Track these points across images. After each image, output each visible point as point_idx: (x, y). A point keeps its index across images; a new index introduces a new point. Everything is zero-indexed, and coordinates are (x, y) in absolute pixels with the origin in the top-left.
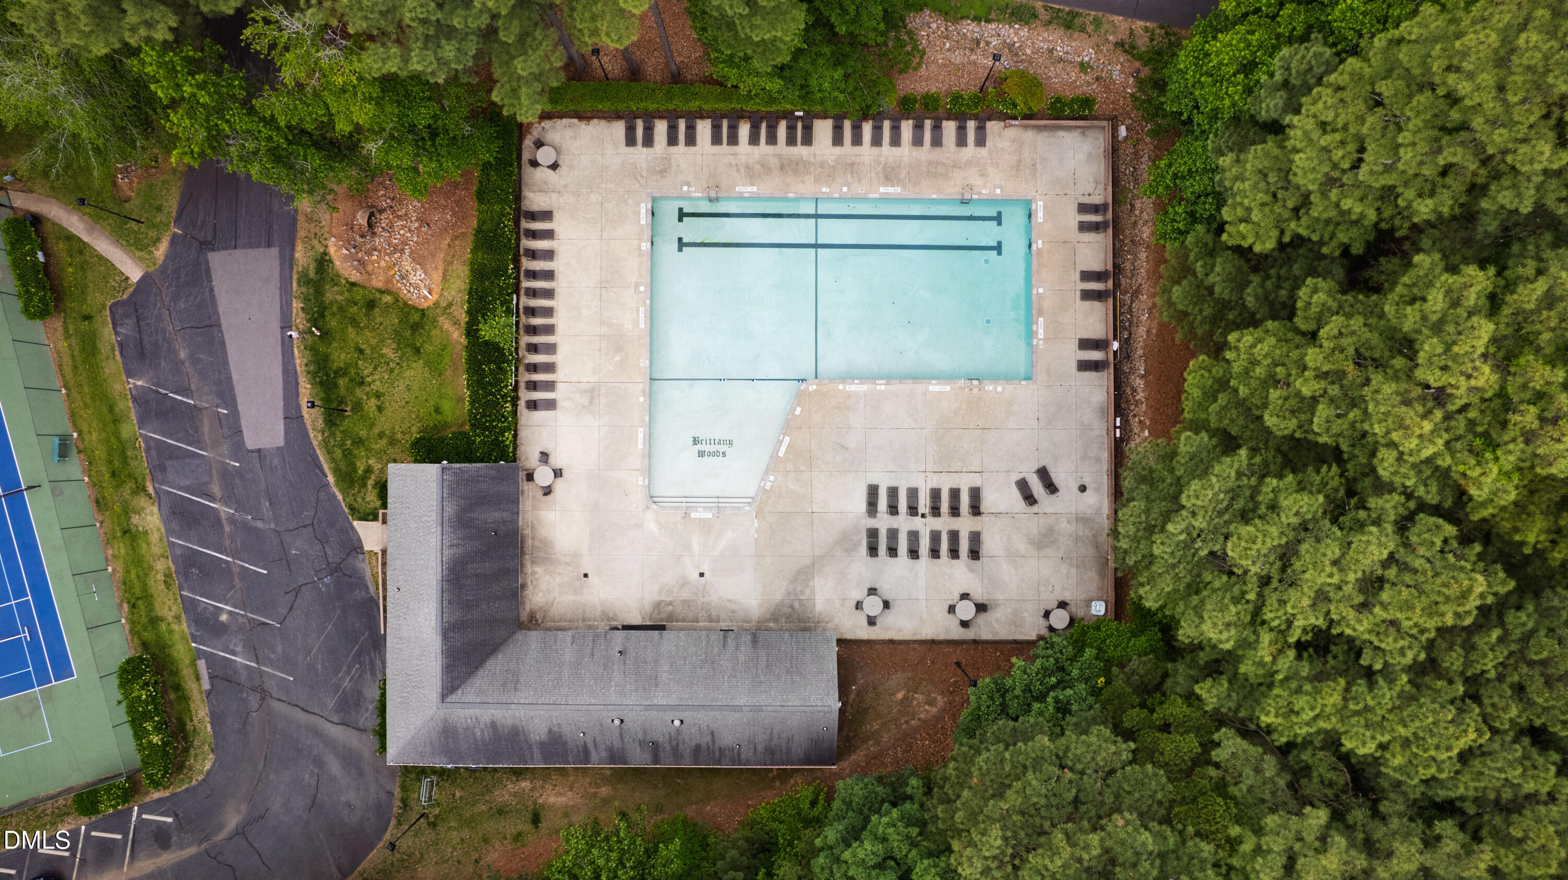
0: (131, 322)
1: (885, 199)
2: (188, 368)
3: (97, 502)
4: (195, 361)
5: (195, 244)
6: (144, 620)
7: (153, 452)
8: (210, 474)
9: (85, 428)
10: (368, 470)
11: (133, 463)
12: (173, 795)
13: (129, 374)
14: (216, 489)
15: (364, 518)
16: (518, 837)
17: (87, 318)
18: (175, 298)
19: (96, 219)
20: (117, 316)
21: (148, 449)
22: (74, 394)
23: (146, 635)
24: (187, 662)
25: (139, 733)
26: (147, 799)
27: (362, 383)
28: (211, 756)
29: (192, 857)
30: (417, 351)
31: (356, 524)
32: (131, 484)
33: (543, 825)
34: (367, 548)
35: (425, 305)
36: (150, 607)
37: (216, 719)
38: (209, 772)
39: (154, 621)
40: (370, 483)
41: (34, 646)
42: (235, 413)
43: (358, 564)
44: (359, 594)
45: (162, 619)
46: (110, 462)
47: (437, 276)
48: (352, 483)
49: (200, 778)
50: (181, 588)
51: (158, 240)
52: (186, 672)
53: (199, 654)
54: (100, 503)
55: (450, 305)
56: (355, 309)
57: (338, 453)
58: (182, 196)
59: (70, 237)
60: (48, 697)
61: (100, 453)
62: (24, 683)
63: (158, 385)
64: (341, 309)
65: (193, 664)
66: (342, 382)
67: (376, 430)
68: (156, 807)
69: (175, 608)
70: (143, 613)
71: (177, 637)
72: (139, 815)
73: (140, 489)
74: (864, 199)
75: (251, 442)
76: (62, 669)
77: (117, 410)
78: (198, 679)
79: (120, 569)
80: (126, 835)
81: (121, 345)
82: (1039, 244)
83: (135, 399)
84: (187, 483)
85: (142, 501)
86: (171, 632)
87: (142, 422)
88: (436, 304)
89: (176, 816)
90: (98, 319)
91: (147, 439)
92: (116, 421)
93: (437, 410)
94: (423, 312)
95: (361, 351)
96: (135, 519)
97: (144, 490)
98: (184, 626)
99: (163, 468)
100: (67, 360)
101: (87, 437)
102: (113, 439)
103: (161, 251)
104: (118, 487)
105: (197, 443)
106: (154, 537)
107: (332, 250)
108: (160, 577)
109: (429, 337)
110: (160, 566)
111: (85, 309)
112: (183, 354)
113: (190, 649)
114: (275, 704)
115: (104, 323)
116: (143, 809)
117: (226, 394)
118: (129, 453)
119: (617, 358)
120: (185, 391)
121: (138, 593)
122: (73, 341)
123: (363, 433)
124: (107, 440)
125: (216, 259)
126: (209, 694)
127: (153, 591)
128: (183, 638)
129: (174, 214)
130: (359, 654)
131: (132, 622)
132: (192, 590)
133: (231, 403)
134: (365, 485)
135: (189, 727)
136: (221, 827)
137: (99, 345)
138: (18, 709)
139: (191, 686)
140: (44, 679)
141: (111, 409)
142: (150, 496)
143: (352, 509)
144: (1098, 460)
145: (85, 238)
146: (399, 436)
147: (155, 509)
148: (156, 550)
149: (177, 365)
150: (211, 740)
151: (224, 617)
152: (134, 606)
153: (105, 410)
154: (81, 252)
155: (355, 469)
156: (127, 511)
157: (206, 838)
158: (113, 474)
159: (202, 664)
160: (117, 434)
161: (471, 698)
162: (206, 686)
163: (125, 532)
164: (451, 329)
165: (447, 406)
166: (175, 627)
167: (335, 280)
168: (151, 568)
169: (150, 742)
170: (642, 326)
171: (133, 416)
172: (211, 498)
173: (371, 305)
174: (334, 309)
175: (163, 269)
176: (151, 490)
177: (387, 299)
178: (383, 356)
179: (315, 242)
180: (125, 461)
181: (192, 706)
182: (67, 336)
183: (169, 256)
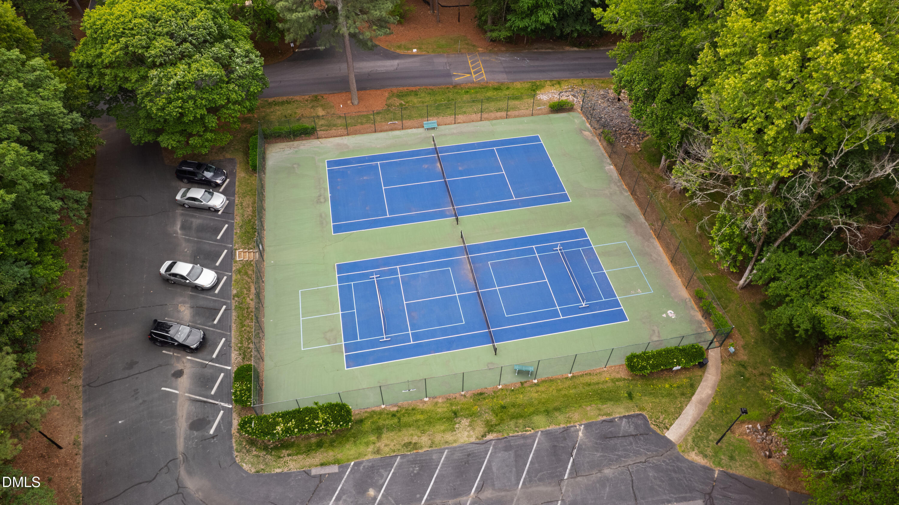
0: (631, 430)
2: (595, 476)
3: (481, 394)
4: (604, 481)
5: (708, 489)
6: (381, 423)
7: (522, 441)
8: (500, 490)
9: (539, 389)
11: (512, 423)
12: (231, 436)
13: (588, 426)
14: (488, 494)
17: (630, 396)
18: (657, 468)
19: (712, 407)
20: (635, 420)
21: (524, 437)
22: (569, 383)
23: (367, 425)
24: (339, 456)
25: (287, 416)
26: (235, 415)
28: (253, 470)
29: (176, 446)
32: (494, 420)
36: (391, 429)
37: (284, 477)
38: (240, 467)
39: (378, 431)
41: (374, 344)
45: (379, 438)
46: (514, 405)
49: (238, 460)
50: (403, 456)
51: (705, 456)
52: (331, 454)
53: (343, 468)
54: (480, 395)
58: (749, 480)
59: (693, 387)
60: (336, 350)
61: (521, 399)
62: (349, 334)
63: (580, 449)
65: (336, 462)
68: (227, 422)
69: (387, 449)
70: (387, 422)
71: (362, 449)
72: (224, 408)
73: (490, 428)
76: (354, 361)
77: (557, 414)
78: (322, 465)
79: (425, 407)
80: (213, 397)
81: (612, 421)
83: (566, 429)
84: (494, 469)
85: (480, 429)
86: (367, 444)
87: (547, 434)
89: (213, 437)
90: (631, 404)
91: (533, 437)
92: (547, 412)
96: (465, 422)
97: (490, 431)
98: (370, 457)
99: (507, 448)
100: (595, 379)
101: (534, 389)
102: (532, 409)
103: (696, 458)
104: (493, 410)
105: (530, 480)
106: (449, 437)
108: (415, 439)
110: (424, 440)
111: (637, 395)
112: (607, 471)
113: (349, 460)
115: (628, 409)
116: (228, 412)
118: (520, 421)
120: (575, 472)
121: (404, 419)
122: (610, 385)
124: (531, 404)
126: (307, 473)
127: (404, 431)
128: (360, 455)
129: (730, 471)
131: (381, 413)
132: (400, 466)
135: (285, 452)
136: (190, 473)
137: (609, 404)
138: (332, 330)
139: (319, 457)
140: (349, 347)
141: (557, 409)
142: (484, 436)
145: (695, 398)
147: (473, 440)
148: (438, 438)
149: (598, 466)
150: (268, 471)
151: (371, 492)
152: (394, 415)
153: (556, 404)
154: (683, 394)
156: (472, 415)
157: (186, 459)
158: (504, 407)
159: (334, 469)
160: (537, 412)
162: (315, 471)
163: (455, 413)
166: (371, 448)
168: (423, 432)
169: (278, 424)
171: (552, 427)
172: (480, 489)
175: (680, 459)
176: (490, 437)
180: (513, 417)
181: (300, 457)
182: (614, 381)
183: (692, 465)
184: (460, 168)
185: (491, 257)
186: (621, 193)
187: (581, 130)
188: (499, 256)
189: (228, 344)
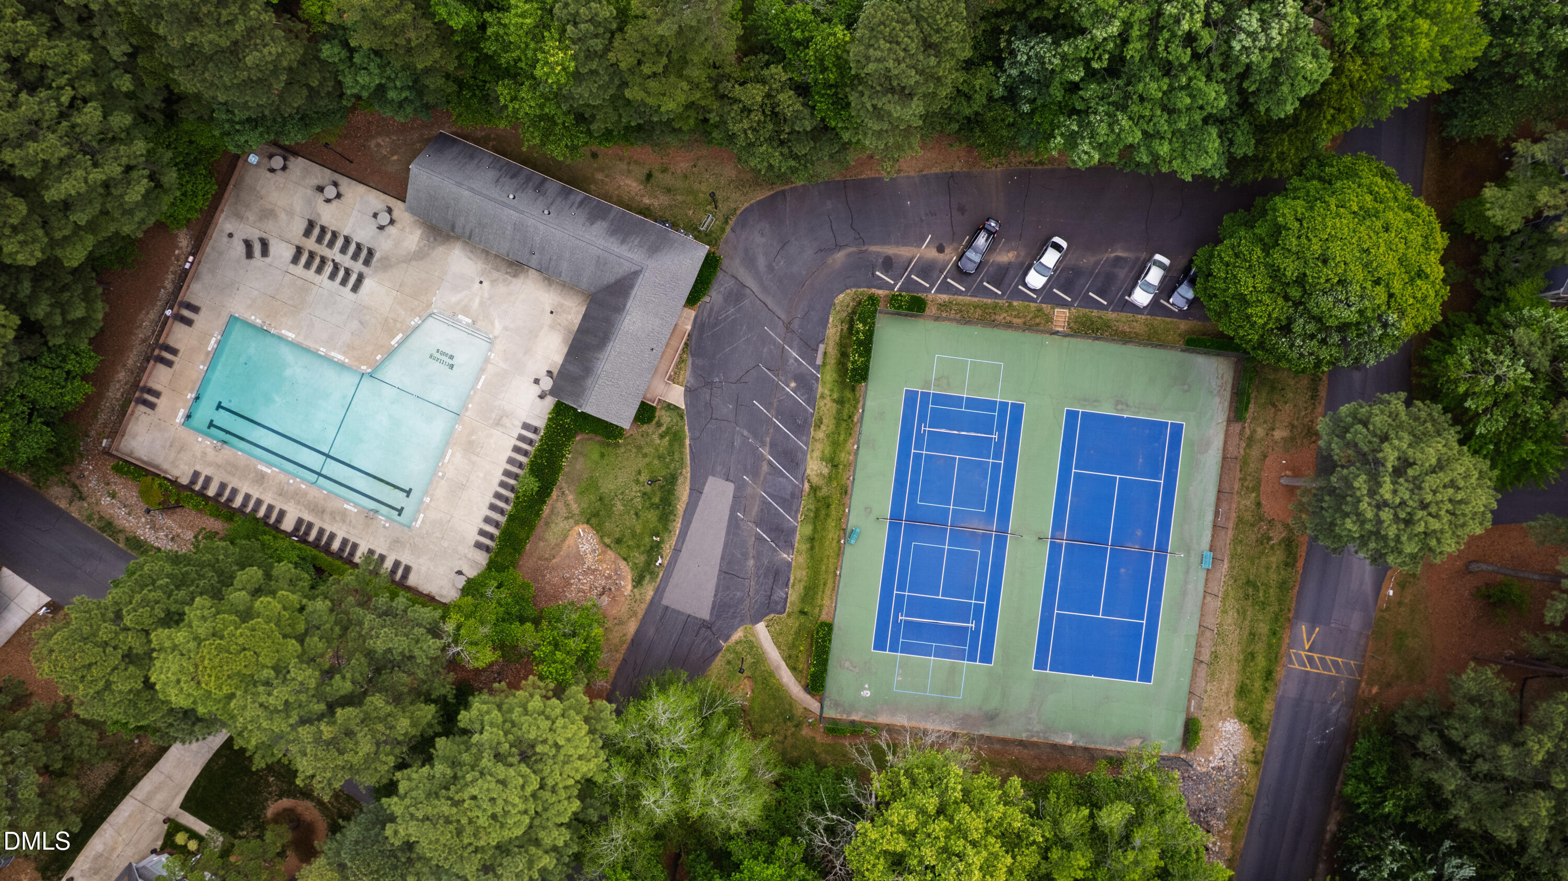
0: (775, 597)
1: (270, 464)
2: (752, 552)
3: (846, 493)
4: (745, 555)
5: (714, 629)
6: (847, 406)
7: (794, 508)
8: (765, 478)
9: (834, 543)
10: (662, 437)
11: (812, 507)
12: (869, 287)
13: (789, 564)
14: (765, 468)
15: (676, 408)
16: (664, 170)
17: (802, 613)
18: (741, 601)
19: (771, 674)
20: (782, 604)
21: (797, 511)
22: (832, 568)
23: (848, 394)
24: (828, 367)
25: (870, 335)
26: (887, 292)
27: (645, 494)
28: (836, 302)
29: (875, 244)
30: (601, 499)
31: (683, 407)
32: (819, 494)
33: (646, 171)
34: (683, 389)
35: (585, 526)
36: (839, 412)
37: (824, 323)
38: (841, 292)
39: (841, 402)
40: (663, 429)
41: (922, 419)
42: (733, 511)
43: (692, 381)
44: (700, 362)
45: (834, 401)
46: (827, 515)
47: (570, 541)
48: (675, 434)
49: (848, 291)
50: (812, 415)
51: (737, 643)
52: (832, 361)
53: (818, 368)
54: (845, 492)
55: (567, 518)
56: (630, 543)
57: (677, 456)
58: (710, 664)
59: (793, 669)
60: (927, 384)
61: (831, 523)
62: (938, 399)
63: (775, 550)
64: (638, 547)
65: (824, 364)
66: (656, 500)
67: (647, 460)
68: (883, 285)
69: (822, 404)
70: (846, 410)
71: (829, 386)
72: (895, 284)
73: (814, 489)
74: (282, 470)
75: (730, 488)
76: (911, 397)
77: (808, 546)
78: (825, 353)
79: (849, 444)
80: (909, 276)
81: (787, 585)
82: (190, 396)
83: (792, 547)
84: (781, 479)
85: (815, 480)
86: (832, 391)
87: (794, 530)
88: (577, 523)
89: (873, 274)
90: (796, 609)
91: (795, 518)
92: (812, 539)
93: (602, 455)
94: (588, 522)
95: (636, 514)
96: (826, 471)
97: (811, 487)
98: (820, 390)
99: (793, 495)
100: (828, 592)
101: (836, 537)
102: (819, 528)
103: (738, 635)
104: (828, 497)
105: (765, 502)
106: (817, 454)
107: (629, 587)
108: (823, 427)
109: (590, 504)
110: (820, 435)
111: (802, 619)
112: (751, 562)
113: (823, 374)
114: (783, 316)
115: (793, 604)
116: (891, 287)
117: (733, 525)
118: (812, 514)
119: (474, 437)
120: (759, 538)
121: (844, 425)
122: (819, 602)
123: (656, 462)
124: (824, 529)
125: (704, 613)
126: (822, 341)
127: (833, 421)
128: (824, 383)
129: (720, 654)
130: (715, 325)
131: (855, 407)
132: (806, 410)
133: (733, 518)
134: (668, 429)
135: (846, 327)
136: (849, 255)
137: (802, 591)
138: (948, 384)
139: (833, 352)
140: (925, 395)
141: (812, 548)
142: (809, 481)
143: (682, 417)
144: (213, 248)
145: (783, 664)
146: (634, 450)
147: (808, 471)
148: (819, 446)
149: (758, 557)
150: (833, 312)
151: (793, 385)
152: (850, 417)
153: (817, 550)
154: (790, 657)
155: (670, 441)
156: (830, 479)
157: (861, 252)
158: (828, 506)
159: (819, 361)
160: (815, 530)
161: (627, 264)
162: (822, 347)
163: (835, 466)
164: (572, 502)
165: (595, 456)
166: (827, 392)
167: (635, 567)
168: (828, 436)
169: (865, 326)
170: (450, 451)
171: (798, 537)
172: (770, 463)
173: (619, 541)
174: (642, 548)
175: (742, 622)
176: (807, 486)
177: (607, 541)
178: (624, 505)
179: (638, 597)
180: (817, 511)
181: (837, 338)
182: (821, 606)
183: (734, 629)
184: (1123, 570)
185: (985, 555)
186: (1028, 731)
187: (1144, 740)
188: (984, 564)
189: (958, 292)
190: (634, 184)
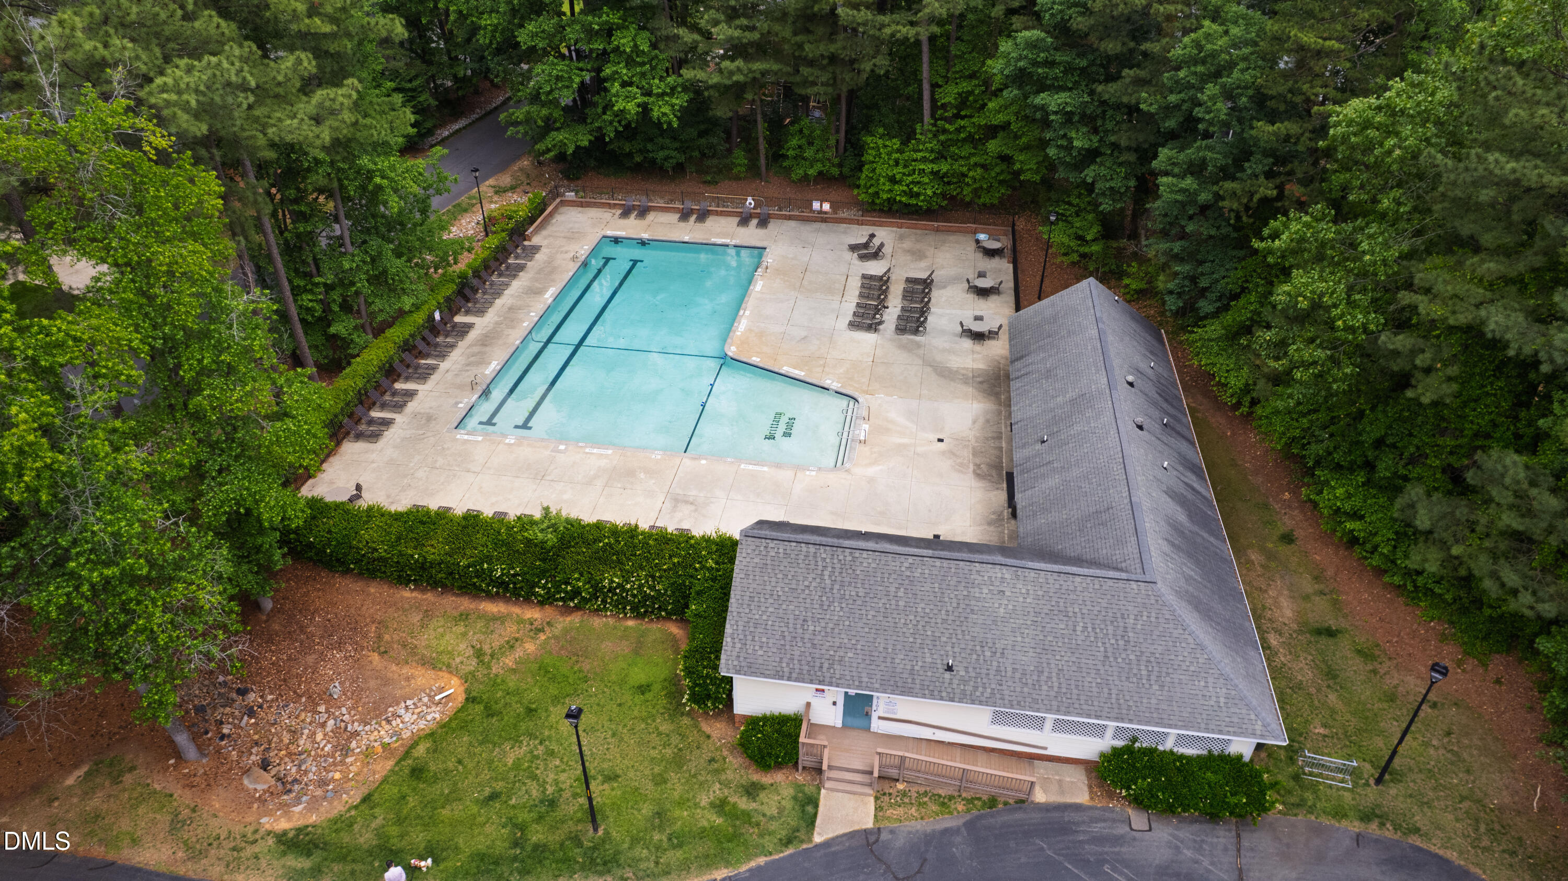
10: (720, 806)
15: (811, 822)
16: (1365, 654)
27: (552, 803)
30: (530, 711)
31: (818, 839)
33: (1333, 624)
34: (869, 824)
35: (461, 698)
40: (743, 804)
43: (900, 843)
44: (960, 848)
47: (422, 677)
48: (734, 837)
55: (479, 654)
56: (412, 801)
57: (674, 856)
64: (400, 821)
66: (537, 835)
67: (649, 787)
82: (645, 236)
88: (466, 678)
93: (643, 689)
94: (471, 700)
95: (494, 796)
107: (283, 825)
109: (517, 692)
119: (642, 476)
123: (647, 809)
130: (1083, 863)
134: (746, 817)
143: (788, 841)
146: (668, 752)
155: (715, 830)
164: (518, 653)
165: (639, 675)
167: (342, 823)
170: (610, 452)
173: (417, 772)
174: (394, 831)
177: (421, 750)
178: (517, 765)
179: (249, 851)
190: (1288, 613)
